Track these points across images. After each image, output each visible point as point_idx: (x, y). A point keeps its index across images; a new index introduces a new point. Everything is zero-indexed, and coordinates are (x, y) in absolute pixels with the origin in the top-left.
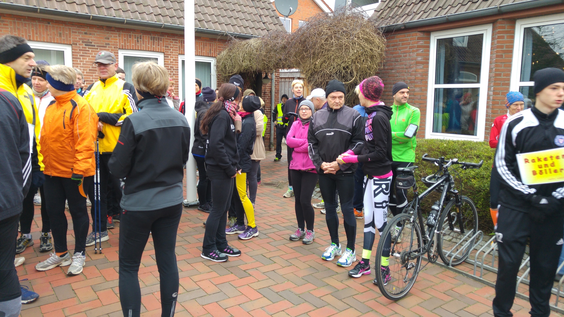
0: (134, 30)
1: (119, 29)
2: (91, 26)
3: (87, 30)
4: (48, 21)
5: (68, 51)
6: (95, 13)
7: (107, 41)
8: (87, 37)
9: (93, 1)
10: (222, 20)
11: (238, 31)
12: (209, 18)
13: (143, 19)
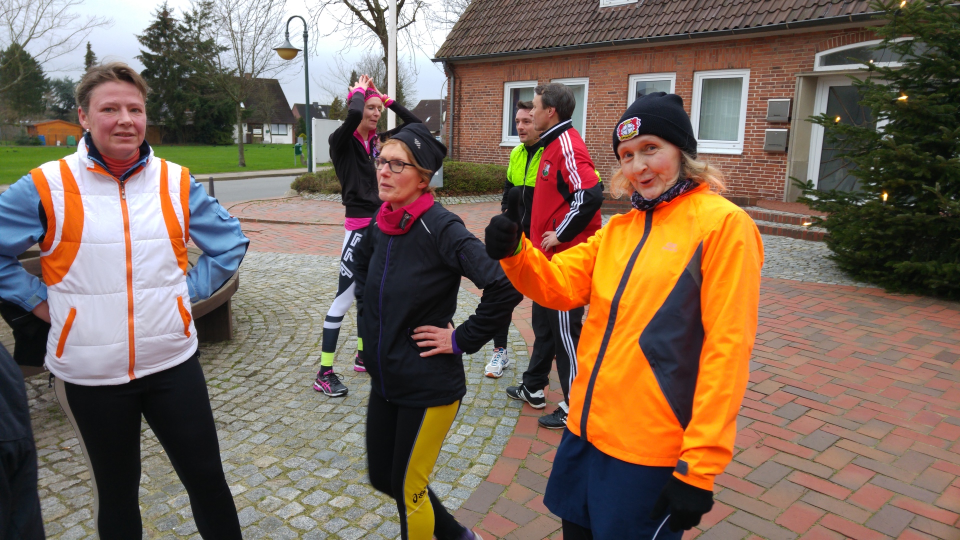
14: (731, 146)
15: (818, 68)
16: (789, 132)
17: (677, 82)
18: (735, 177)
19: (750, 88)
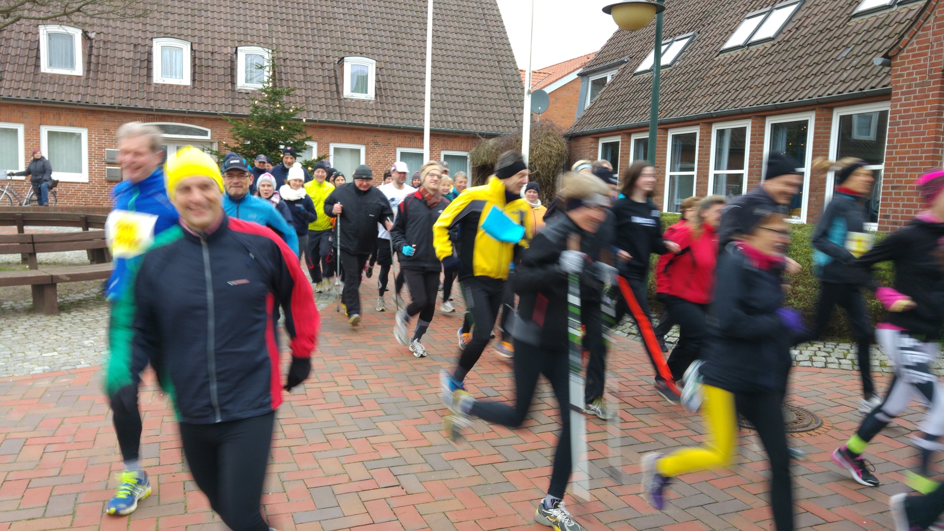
0: (408, 133)
1: (398, 133)
2: (379, 131)
3: (376, 134)
4: (352, 129)
5: (363, 149)
6: (382, 122)
7: (389, 141)
8: (376, 138)
9: (381, 113)
10: (478, 121)
11: (491, 130)
12: (467, 120)
13: (414, 124)
14: (78, 177)
17: (27, 132)
18: (85, 197)
19: (90, 140)
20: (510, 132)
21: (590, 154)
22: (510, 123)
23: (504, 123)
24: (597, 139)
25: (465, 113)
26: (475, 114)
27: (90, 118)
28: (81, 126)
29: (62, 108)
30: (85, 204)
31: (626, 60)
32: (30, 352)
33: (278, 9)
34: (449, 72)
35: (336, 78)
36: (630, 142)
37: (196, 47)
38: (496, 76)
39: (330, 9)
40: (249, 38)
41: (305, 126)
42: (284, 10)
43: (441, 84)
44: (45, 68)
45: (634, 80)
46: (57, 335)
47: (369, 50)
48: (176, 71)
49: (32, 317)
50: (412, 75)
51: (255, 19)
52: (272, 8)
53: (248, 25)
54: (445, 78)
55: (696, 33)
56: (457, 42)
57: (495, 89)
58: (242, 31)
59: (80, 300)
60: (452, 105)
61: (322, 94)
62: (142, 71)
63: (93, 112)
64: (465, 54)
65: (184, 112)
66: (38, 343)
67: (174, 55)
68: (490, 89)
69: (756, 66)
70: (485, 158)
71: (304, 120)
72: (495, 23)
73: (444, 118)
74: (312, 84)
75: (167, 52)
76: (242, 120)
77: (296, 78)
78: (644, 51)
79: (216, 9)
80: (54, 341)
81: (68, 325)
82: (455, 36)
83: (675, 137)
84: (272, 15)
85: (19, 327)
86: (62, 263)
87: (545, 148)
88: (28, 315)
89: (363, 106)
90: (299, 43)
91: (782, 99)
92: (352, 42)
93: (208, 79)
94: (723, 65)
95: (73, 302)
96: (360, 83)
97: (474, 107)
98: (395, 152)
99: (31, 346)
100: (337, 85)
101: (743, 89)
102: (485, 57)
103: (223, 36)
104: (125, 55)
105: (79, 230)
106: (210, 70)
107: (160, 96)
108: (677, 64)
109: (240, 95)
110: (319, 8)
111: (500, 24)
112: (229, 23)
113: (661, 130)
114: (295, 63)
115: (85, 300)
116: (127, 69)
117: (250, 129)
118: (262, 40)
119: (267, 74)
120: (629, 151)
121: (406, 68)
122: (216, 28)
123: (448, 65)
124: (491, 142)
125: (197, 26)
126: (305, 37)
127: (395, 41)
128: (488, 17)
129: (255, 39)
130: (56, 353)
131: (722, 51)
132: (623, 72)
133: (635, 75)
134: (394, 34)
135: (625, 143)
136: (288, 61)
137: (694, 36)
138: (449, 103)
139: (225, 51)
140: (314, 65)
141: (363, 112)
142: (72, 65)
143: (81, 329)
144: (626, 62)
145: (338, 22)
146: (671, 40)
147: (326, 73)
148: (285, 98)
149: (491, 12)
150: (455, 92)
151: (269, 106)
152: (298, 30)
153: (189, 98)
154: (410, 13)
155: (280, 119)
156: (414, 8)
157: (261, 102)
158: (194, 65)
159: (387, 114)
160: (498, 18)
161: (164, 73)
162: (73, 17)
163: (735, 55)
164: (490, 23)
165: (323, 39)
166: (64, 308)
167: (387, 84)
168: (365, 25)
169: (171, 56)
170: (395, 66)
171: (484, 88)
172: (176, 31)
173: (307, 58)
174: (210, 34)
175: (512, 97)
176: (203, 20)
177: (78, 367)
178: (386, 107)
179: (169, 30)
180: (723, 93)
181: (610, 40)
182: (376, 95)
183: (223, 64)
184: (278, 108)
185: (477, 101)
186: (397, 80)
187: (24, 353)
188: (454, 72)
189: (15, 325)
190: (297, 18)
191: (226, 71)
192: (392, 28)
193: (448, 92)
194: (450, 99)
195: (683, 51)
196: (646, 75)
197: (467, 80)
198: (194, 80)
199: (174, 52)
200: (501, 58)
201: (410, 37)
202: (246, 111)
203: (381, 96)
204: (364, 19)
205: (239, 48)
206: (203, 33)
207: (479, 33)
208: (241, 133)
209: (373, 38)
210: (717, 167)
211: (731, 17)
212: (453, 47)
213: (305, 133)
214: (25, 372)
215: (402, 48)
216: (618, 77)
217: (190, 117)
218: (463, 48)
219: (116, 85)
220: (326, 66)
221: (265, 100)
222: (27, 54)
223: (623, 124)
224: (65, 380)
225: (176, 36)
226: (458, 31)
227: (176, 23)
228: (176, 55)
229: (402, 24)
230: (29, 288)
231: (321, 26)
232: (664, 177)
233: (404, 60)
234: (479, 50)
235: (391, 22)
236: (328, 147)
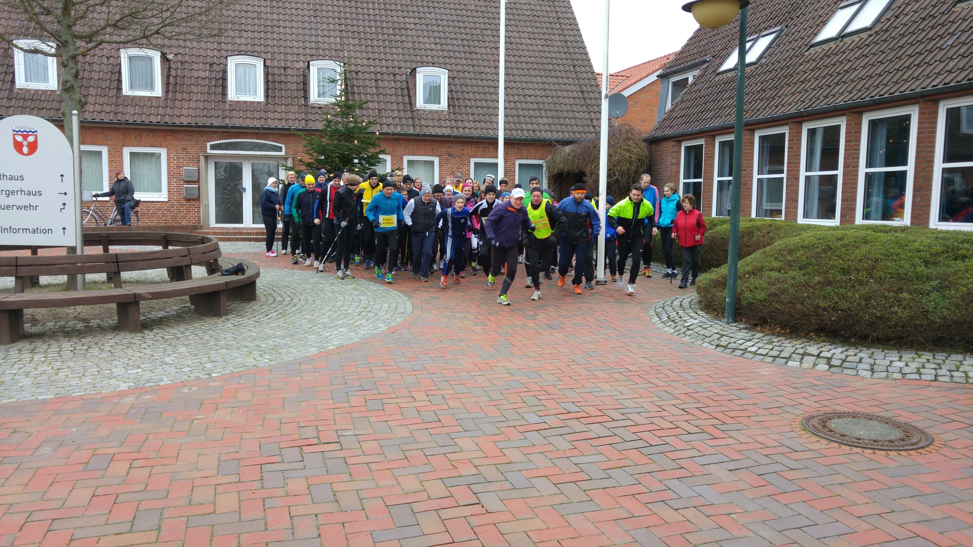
0: (482, 142)
1: (471, 143)
2: (452, 142)
3: (449, 145)
4: (425, 141)
5: (436, 160)
6: (455, 133)
7: (463, 152)
8: (449, 150)
9: (454, 124)
10: (553, 128)
11: (567, 136)
12: (542, 127)
13: (488, 134)
14: (158, 196)
15: (209, 151)
16: (199, 187)
17: (110, 152)
18: (164, 215)
19: (168, 160)
20: (587, 137)
21: (672, 158)
22: (587, 129)
23: (581, 129)
24: (680, 142)
25: (540, 120)
26: (551, 121)
27: (169, 138)
28: (161, 146)
29: (143, 129)
30: (165, 223)
31: (708, 59)
32: (116, 369)
33: (349, 22)
34: (523, 79)
35: (408, 90)
36: (715, 144)
37: (268, 63)
38: (571, 81)
39: (401, 19)
40: (321, 52)
41: (378, 139)
42: (355, 22)
43: (515, 91)
44: (126, 90)
45: (717, 80)
46: (140, 352)
47: (441, 60)
48: (249, 89)
49: (117, 334)
50: (486, 83)
51: (326, 33)
52: (343, 21)
53: (320, 39)
54: (519, 85)
55: (784, 27)
56: (530, 48)
57: (570, 94)
58: (313, 45)
59: (161, 317)
60: (526, 113)
61: (395, 106)
62: (217, 88)
63: (172, 131)
64: (539, 60)
65: (259, 128)
66: (124, 360)
67: (248, 72)
68: (565, 94)
69: (851, 59)
70: (562, 165)
71: (377, 133)
72: (569, 27)
73: (518, 126)
74: (385, 97)
75: (241, 70)
76: (315, 135)
77: (369, 90)
78: (728, 49)
79: (288, 24)
80: (138, 358)
81: (150, 343)
82: (529, 41)
83: (762, 138)
84: (343, 27)
85: (105, 345)
86: (144, 281)
87: (624, 153)
88: (113, 333)
89: (436, 117)
90: (371, 55)
91: (881, 93)
92: (423, 52)
93: (281, 94)
94: (814, 60)
95: (155, 320)
96: (433, 94)
97: (549, 114)
98: (469, 163)
99: (117, 363)
100: (410, 97)
101: (837, 84)
102: (560, 62)
103: (295, 51)
104: (202, 74)
105: (159, 248)
106: (283, 86)
107: (234, 113)
108: (764, 61)
109: (313, 109)
110: (390, 18)
111: (574, 27)
112: (301, 38)
113: (747, 131)
114: (367, 76)
115: (165, 317)
116: (203, 88)
117: (323, 144)
118: (333, 53)
119: (339, 88)
120: (714, 154)
121: (478, 76)
122: (289, 44)
123: (521, 72)
124: (568, 149)
125: (269, 42)
126: (376, 49)
127: (467, 49)
128: (562, 21)
129: (327, 52)
130: (139, 370)
131: (812, 45)
132: (706, 72)
133: (718, 74)
134: (466, 43)
135: (709, 146)
136: (360, 73)
137: (782, 30)
138: (523, 111)
139: (297, 65)
140: (386, 77)
141: (436, 123)
142: (151, 87)
143: (163, 346)
144: (708, 62)
145: (409, 32)
146: (756, 36)
147: (399, 85)
148: (358, 112)
149: (565, 15)
150: (529, 99)
151: (342, 120)
152: (369, 42)
153: (263, 114)
154: (482, 20)
155: (354, 133)
156: (486, 15)
157: (334, 116)
158: (267, 82)
159: (460, 124)
160: (572, 21)
161: (238, 90)
162: (152, 40)
163: (827, 49)
164: (564, 27)
165: (394, 51)
166: (146, 326)
167: (460, 93)
168: (437, 34)
169: (245, 74)
170: (467, 75)
171: (560, 93)
172: (250, 47)
173: (379, 70)
174: (282, 49)
175: (589, 102)
176: (275, 36)
177: (161, 383)
178: (459, 117)
179: (243, 48)
180: (814, 89)
181: (691, 39)
182: (449, 106)
183: (295, 79)
184: (351, 122)
185: (552, 106)
186: (470, 89)
187: (110, 370)
188: (528, 79)
189: (102, 342)
190: (368, 30)
191: (298, 86)
192: (464, 37)
193: (522, 99)
194: (524, 106)
195: (769, 47)
196: (729, 75)
197: (541, 86)
198: (267, 96)
199: (248, 69)
200: (576, 63)
201: (482, 44)
202: (320, 126)
203: (454, 106)
204: (435, 28)
205: (311, 63)
206: (276, 49)
207: (553, 37)
208: (315, 148)
209: (445, 47)
210: (809, 168)
211: (823, 8)
212: (527, 53)
213: (379, 146)
214: (112, 389)
215: (474, 56)
216: (700, 77)
217: (264, 134)
218: (537, 54)
219: (193, 104)
220: (398, 77)
221: (338, 114)
222: (109, 78)
223: (707, 126)
224: (148, 397)
225: (250, 53)
226: (532, 36)
227: (250, 41)
228: (249, 72)
229: (474, 31)
230: (114, 306)
231: (392, 37)
232: (752, 181)
233: (477, 69)
234: (553, 55)
235: (463, 30)
236: (402, 160)
